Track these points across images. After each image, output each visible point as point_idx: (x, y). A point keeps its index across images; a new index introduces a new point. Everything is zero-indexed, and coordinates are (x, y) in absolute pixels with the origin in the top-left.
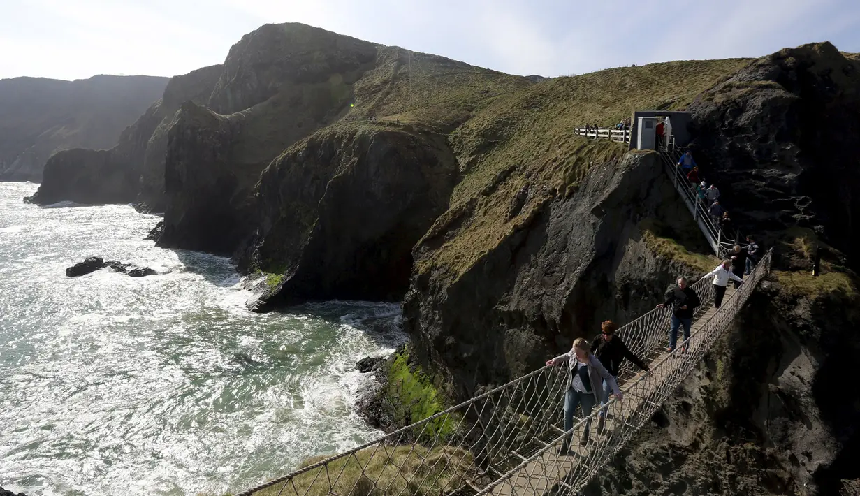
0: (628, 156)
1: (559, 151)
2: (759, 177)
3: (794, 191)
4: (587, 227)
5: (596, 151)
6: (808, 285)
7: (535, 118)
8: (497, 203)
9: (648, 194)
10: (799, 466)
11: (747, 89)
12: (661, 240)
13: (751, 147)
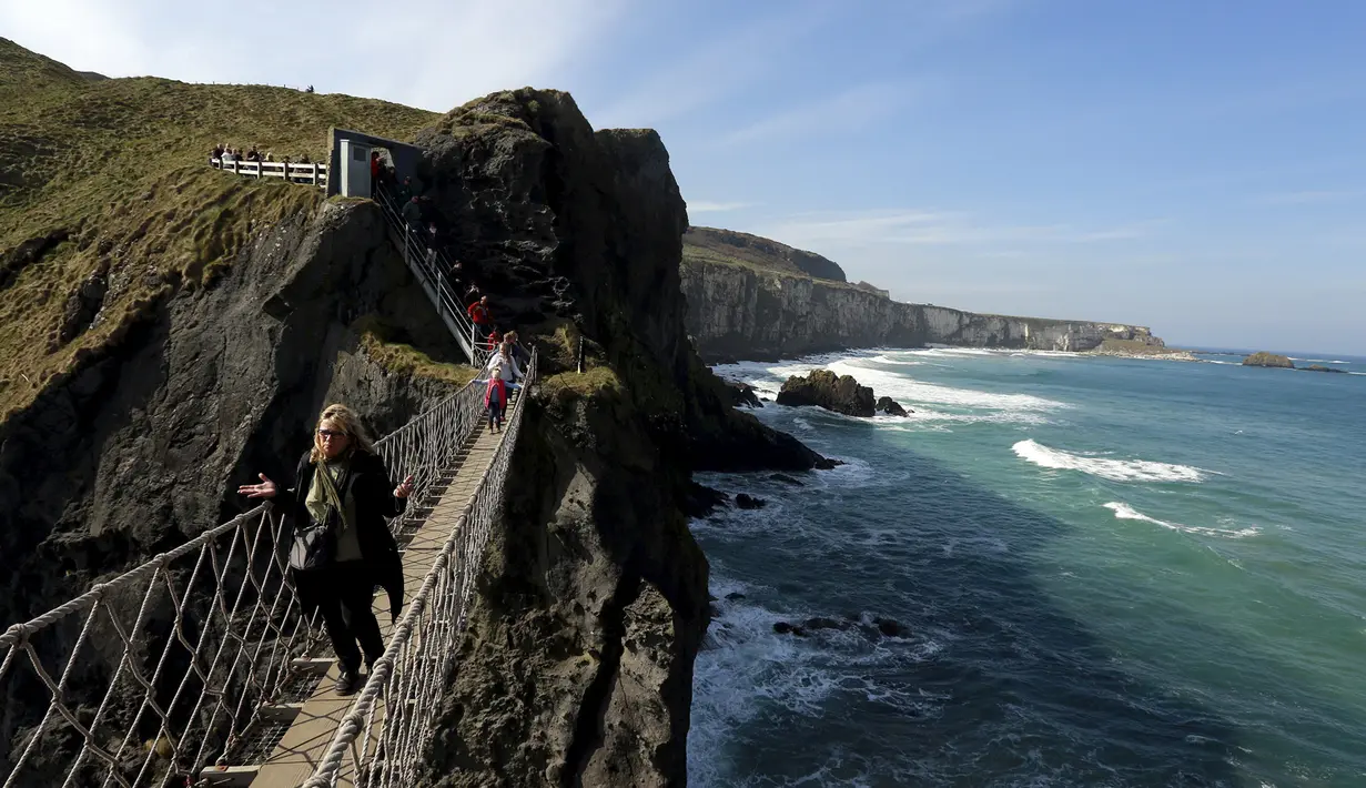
0: (326, 207)
1: (178, 198)
2: (513, 251)
3: (551, 272)
4: (256, 338)
5: (261, 198)
6: (580, 384)
7: (108, 147)
8: (20, 311)
9: (364, 275)
10: (584, 614)
11: (491, 125)
12: (391, 347)
13: (502, 208)
